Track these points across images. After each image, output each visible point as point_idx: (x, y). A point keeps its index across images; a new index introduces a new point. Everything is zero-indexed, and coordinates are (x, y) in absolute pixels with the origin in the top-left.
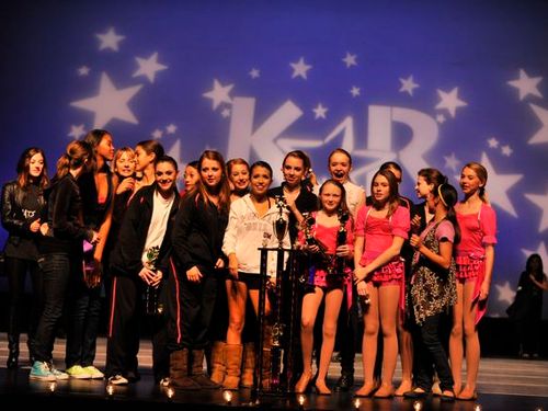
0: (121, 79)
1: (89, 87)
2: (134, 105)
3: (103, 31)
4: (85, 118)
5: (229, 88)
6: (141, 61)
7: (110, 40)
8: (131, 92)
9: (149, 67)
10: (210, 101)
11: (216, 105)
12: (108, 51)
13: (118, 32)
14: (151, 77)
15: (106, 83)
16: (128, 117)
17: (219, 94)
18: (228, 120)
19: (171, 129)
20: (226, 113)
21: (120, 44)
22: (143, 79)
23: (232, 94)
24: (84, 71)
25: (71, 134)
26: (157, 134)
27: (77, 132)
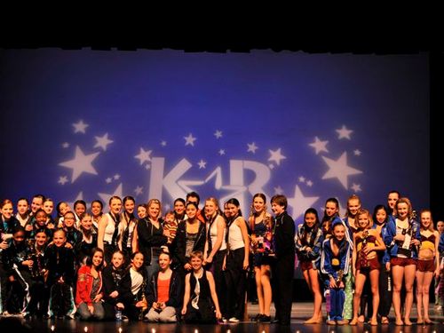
0: (88, 149)
1: (69, 155)
2: (95, 164)
3: (76, 122)
4: (68, 172)
5: (150, 152)
6: (98, 139)
7: (80, 127)
8: (93, 156)
9: (103, 142)
10: (139, 160)
11: (142, 162)
12: (80, 134)
13: (84, 123)
14: (104, 148)
15: (78, 152)
16: (92, 171)
17: (143, 156)
18: (149, 171)
19: (117, 177)
20: (148, 167)
21: (87, 129)
22: (100, 149)
23: (151, 156)
24: (66, 145)
25: (60, 182)
26: (109, 180)
27: (63, 180)
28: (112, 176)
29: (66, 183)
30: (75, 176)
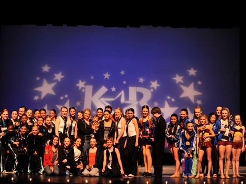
0: (50, 81)
1: (40, 84)
2: (54, 89)
3: (44, 66)
4: (39, 94)
6: (56, 75)
7: (46, 68)
8: (53, 85)
9: (59, 77)
10: (78, 87)
11: (80, 88)
12: (46, 72)
13: (48, 66)
14: (59, 80)
15: (45, 83)
16: (52, 93)
17: (81, 84)
18: (85, 92)
19: (66, 96)
20: (83, 90)
21: (49, 70)
22: (57, 81)
23: (85, 85)
24: (38, 79)
25: (35, 99)
26: (62, 98)
27: (36, 98)
28: (63, 96)
30: (43, 96)
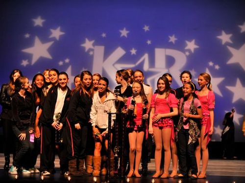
0: (45, 39)
1: (30, 43)
2: (50, 50)
3: (36, 17)
4: (29, 57)
5: (92, 42)
6: (52, 31)
7: (39, 22)
8: (49, 45)
9: (57, 33)
10: (84, 48)
11: (86, 50)
12: (38, 27)
13: (42, 18)
14: (58, 38)
15: (37, 41)
16: (48, 56)
17: (88, 45)
18: (92, 57)
19: (67, 61)
20: (91, 53)
21: (44, 24)
22: (54, 39)
23: (94, 45)
24: (27, 36)
25: (22, 64)
26: (61, 63)
27: (25, 63)
28: (63, 60)
29: (27, 65)
30: (34, 60)
